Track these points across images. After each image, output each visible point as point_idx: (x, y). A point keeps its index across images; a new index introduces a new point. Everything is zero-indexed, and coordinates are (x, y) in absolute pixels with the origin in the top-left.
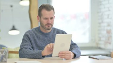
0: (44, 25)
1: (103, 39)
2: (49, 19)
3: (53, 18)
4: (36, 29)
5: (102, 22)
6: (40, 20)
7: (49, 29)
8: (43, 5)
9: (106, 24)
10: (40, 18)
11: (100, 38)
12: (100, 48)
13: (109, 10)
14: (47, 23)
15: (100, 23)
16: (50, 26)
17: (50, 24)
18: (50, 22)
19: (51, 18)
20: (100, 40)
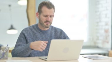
0: (43, 22)
1: (101, 38)
2: (49, 17)
3: (52, 16)
4: (33, 26)
5: (100, 21)
6: (40, 16)
7: (47, 27)
8: (44, 2)
9: (103, 24)
10: (40, 14)
11: (98, 37)
12: (98, 47)
13: (107, 10)
14: (46, 20)
15: (98, 23)
16: (49, 24)
17: (49, 22)
18: (49, 20)
19: (51, 16)
20: (98, 39)
